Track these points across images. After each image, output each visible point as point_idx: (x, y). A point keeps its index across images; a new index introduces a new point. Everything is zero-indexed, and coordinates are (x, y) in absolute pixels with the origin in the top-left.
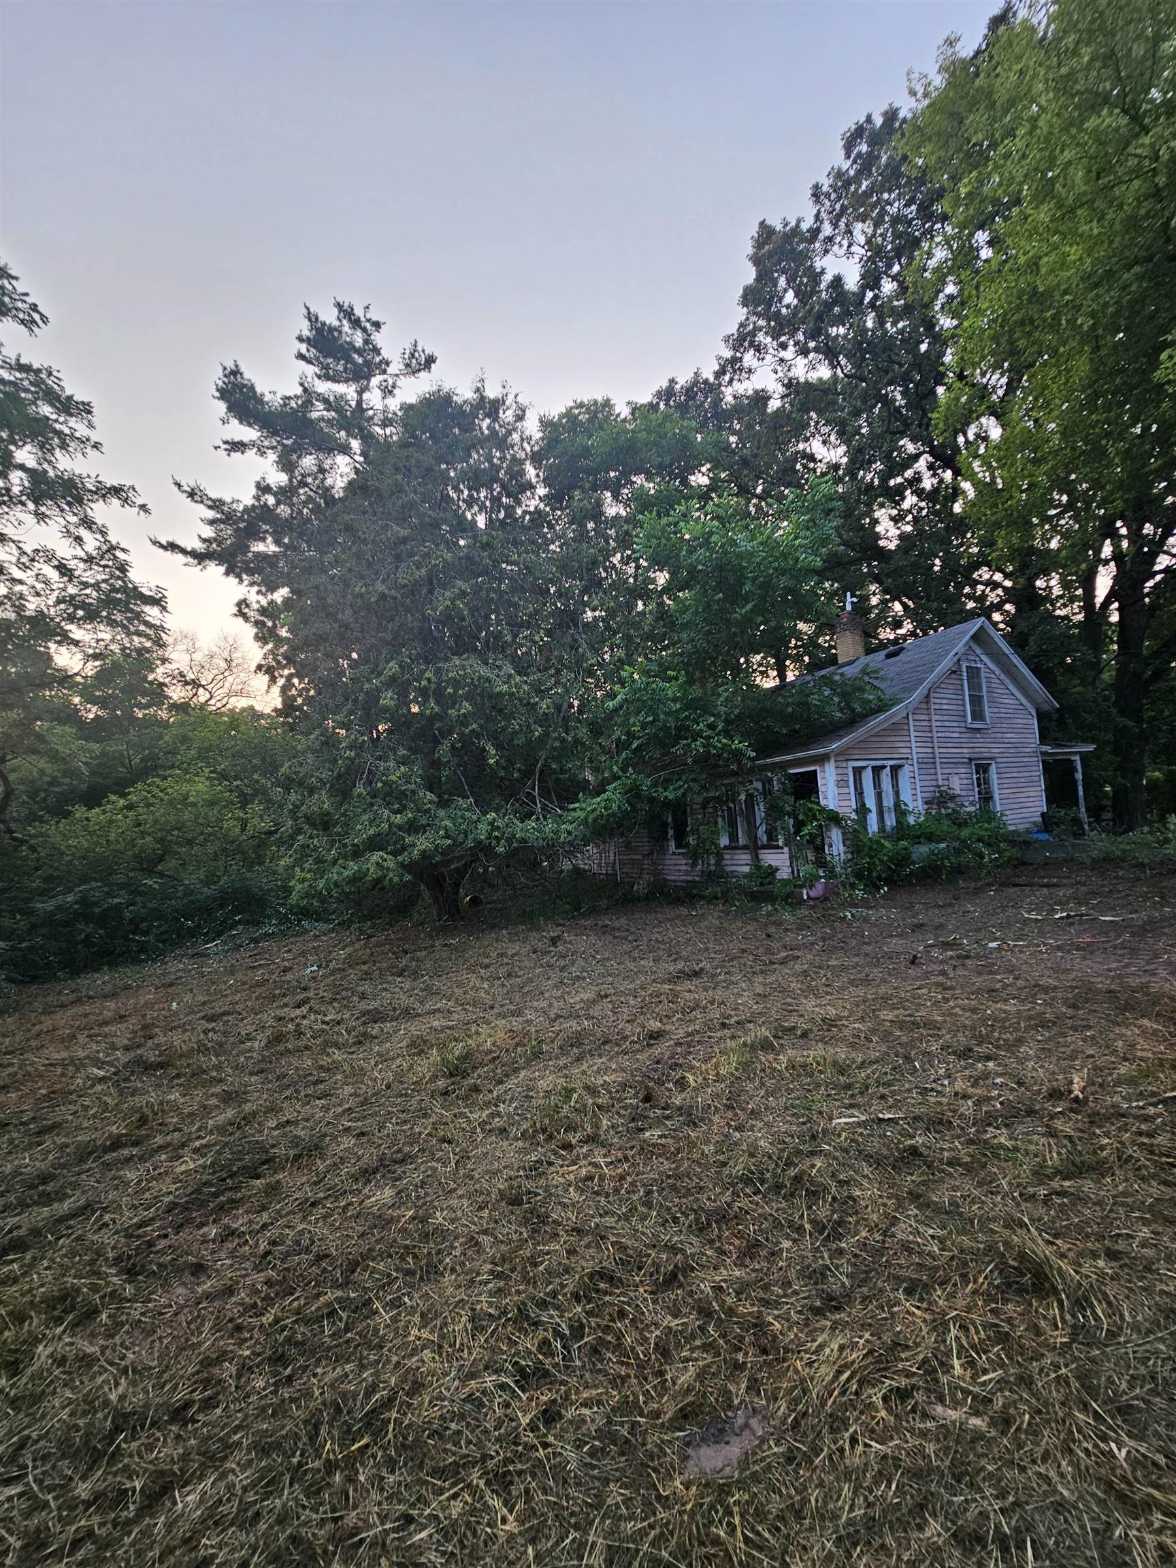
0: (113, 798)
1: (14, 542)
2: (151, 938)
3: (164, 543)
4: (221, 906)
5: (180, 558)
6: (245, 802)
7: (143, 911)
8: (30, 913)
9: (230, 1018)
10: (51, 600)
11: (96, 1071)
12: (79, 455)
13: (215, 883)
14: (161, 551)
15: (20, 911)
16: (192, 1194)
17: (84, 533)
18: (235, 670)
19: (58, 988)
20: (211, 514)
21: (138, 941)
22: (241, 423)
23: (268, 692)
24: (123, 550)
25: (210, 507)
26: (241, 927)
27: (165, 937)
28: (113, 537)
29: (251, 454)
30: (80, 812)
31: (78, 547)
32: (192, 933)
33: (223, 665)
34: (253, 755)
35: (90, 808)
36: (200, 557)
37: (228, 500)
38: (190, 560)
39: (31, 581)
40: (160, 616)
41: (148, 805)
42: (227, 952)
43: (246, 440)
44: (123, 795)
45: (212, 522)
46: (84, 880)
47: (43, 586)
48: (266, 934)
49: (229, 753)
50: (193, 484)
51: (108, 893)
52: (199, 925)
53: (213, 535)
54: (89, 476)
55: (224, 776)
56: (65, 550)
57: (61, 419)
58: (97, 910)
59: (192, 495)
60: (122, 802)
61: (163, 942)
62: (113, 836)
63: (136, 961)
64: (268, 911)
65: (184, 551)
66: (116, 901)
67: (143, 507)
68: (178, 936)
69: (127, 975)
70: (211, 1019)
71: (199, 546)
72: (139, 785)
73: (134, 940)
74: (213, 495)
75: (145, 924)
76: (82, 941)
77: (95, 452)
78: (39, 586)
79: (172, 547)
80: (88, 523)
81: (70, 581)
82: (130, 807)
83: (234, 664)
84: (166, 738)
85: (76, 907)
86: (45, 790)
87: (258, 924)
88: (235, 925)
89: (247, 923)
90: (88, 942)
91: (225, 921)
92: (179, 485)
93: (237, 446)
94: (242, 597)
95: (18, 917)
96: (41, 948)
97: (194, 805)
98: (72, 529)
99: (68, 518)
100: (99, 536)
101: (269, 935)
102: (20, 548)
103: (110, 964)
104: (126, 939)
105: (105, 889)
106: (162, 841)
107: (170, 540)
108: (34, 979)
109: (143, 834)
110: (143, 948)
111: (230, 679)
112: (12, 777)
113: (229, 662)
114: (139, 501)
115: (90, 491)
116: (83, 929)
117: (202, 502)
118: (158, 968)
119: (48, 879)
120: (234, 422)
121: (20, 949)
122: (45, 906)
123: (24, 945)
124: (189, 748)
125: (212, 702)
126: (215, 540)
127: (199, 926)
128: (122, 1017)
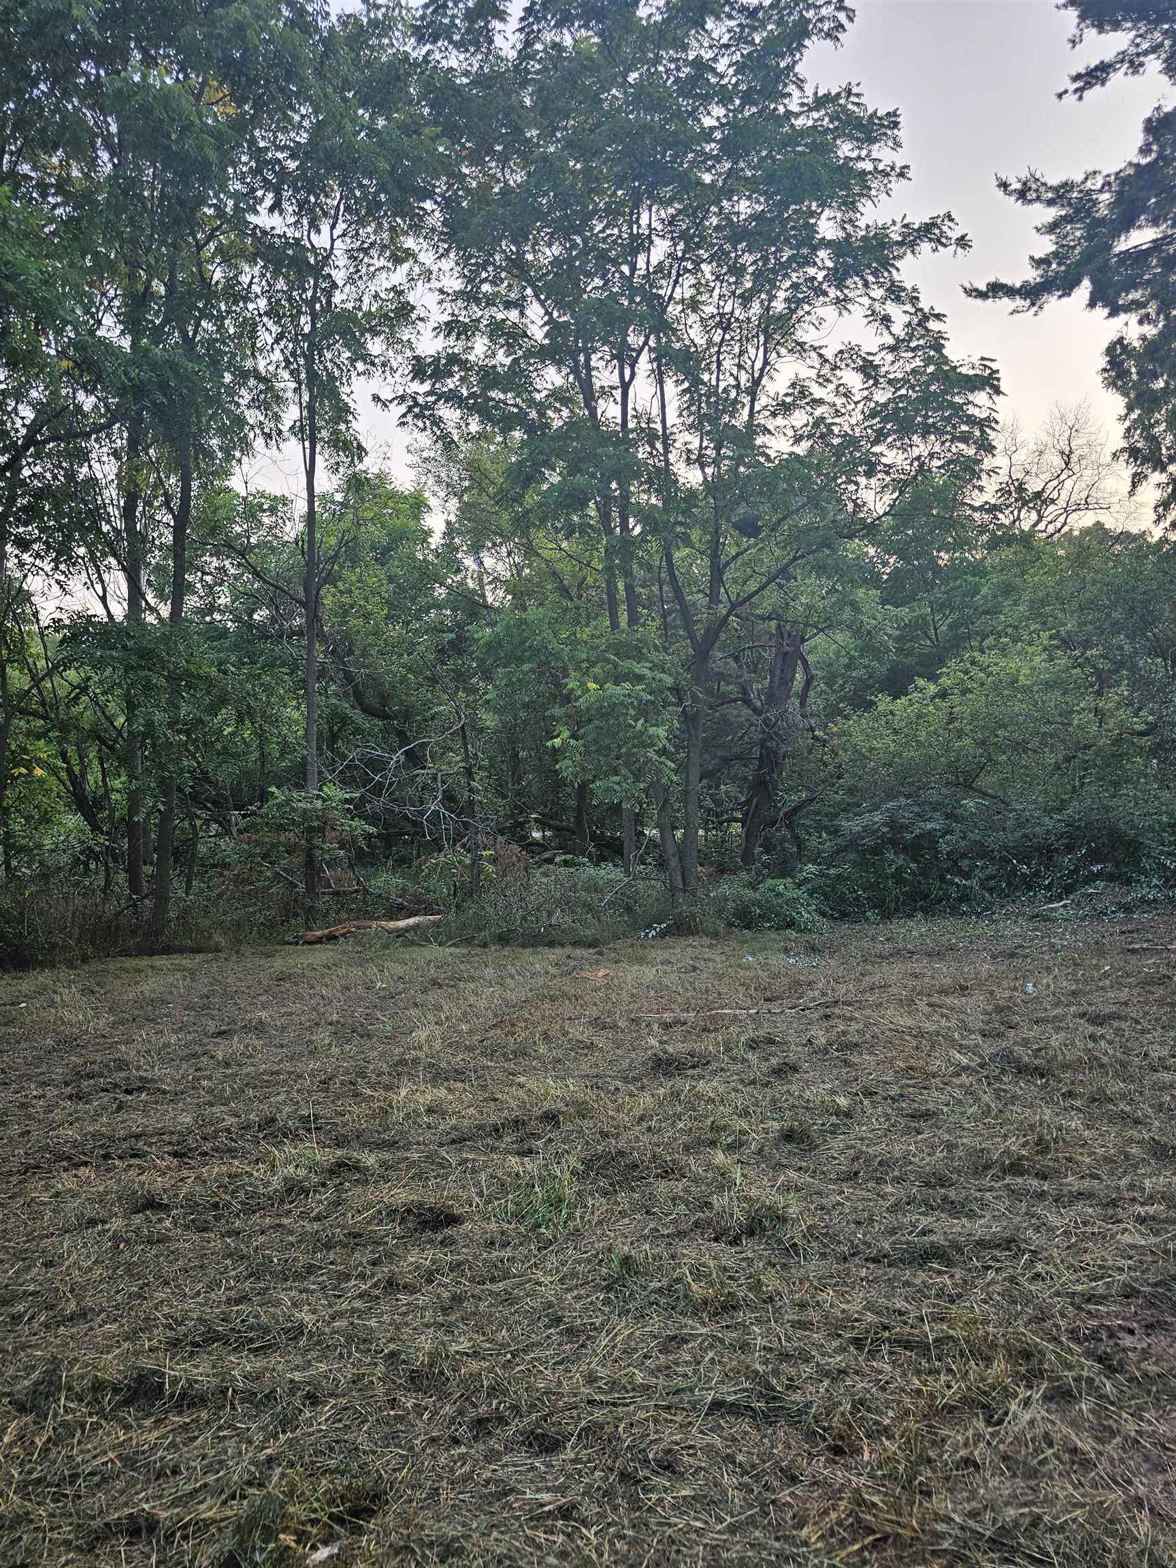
0: (921, 682)
1: (815, 349)
2: (974, 882)
3: (983, 288)
4: (1070, 848)
5: (1006, 304)
6: (1103, 682)
7: (963, 843)
8: (835, 832)
9: (1124, 1025)
10: (857, 417)
11: (958, 1056)
12: (883, 196)
13: (1060, 810)
14: (979, 301)
15: (826, 828)
16: (1156, 1285)
17: (892, 309)
18: (1076, 468)
19: (872, 932)
20: (1052, 213)
21: (958, 886)
22: (1101, 30)
23: (1132, 493)
24: (938, 317)
25: (1051, 203)
26: (1101, 884)
27: (992, 883)
28: (924, 305)
29: (1118, 79)
30: (884, 703)
31: (885, 332)
32: (1029, 884)
33: (1058, 462)
34: (1113, 606)
35: (896, 698)
36: (1032, 293)
37: (1078, 177)
38: (1019, 302)
39: (830, 398)
40: (990, 404)
41: (964, 692)
42: (1083, 919)
43: (1109, 56)
44: (933, 678)
45: (1052, 228)
46: (891, 795)
47: (844, 400)
48: (1143, 901)
49: (1075, 605)
50: (1024, 175)
51: (918, 815)
52: (1038, 872)
53: (1053, 248)
54: (894, 223)
55: (1066, 643)
56: (871, 340)
57: (864, 153)
58: (908, 836)
59: (1022, 194)
60: (932, 689)
61: (991, 891)
62: (923, 736)
63: (955, 912)
64: (1146, 863)
65: (1010, 292)
66: (930, 826)
67: (963, 242)
68: (1009, 884)
69: (944, 929)
70: (1097, 1020)
71: (1032, 275)
72: (952, 663)
73: (952, 883)
74: (1054, 181)
75: (966, 862)
76: (893, 876)
77: (903, 181)
78: (839, 401)
79: (996, 290)
80: (895, 292)
81: (876, 384)
82: (943, 695)
83: (1074, 458)
84: (984, 591)
85: (885, 830)
86: (843, 675)
87: (1128, 882)
88: (1092, 878)
89: (1111, 878)
90: (898, 876)
91: (1076, 871)
92: (1004, 185)
93: (1096, 75)
94: (1114, 336)
95: (824, 835)
96: (848, 878)
97: (1026, 689)
98: (877, 306)
99: (873, 294)
100: (908, 308)
101: (1149, 902)
102: (821, 356)
103: (925, 911)
104: (942, 879)
105: (916, 809)
106: (982, 743)
107: (993, 280)
108: (844, 915)
109: (960, 734)
110: (964, 898)
111: (1069, 484)
112: (811, 659)
113: (1067, 457)
114: (955, 235)
115: (897, 243)
116: (895, 860)
117: (1038, 199)
118: (984, 928)
119: (851, 791)
120: (1091, 33)
121: (827, 876)
122: (851, 825)
123: (832, 871)
124: (1015, 603)
125: (1041, 526)
126: (1055, 254)
127: (1037, 874)
128: (964, 988)
